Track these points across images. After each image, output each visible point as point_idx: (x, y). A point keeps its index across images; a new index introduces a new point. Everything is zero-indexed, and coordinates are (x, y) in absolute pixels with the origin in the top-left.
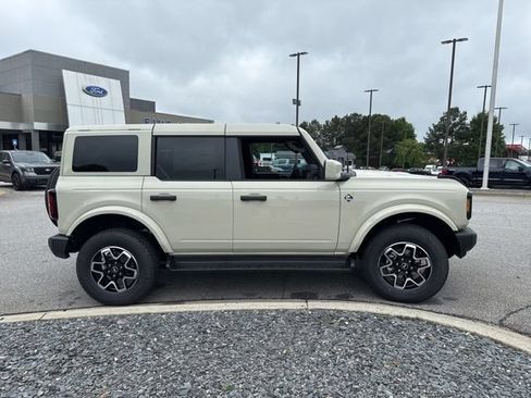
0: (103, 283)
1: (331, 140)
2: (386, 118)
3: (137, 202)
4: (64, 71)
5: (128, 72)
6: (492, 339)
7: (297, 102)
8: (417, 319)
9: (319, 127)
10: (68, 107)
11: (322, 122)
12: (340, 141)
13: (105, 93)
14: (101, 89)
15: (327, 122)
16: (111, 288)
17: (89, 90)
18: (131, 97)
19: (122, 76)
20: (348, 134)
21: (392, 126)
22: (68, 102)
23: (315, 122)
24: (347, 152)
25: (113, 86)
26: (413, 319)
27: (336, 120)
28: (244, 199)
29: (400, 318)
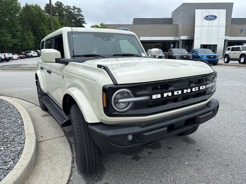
4: (196, 10)
10: (196, 28)
13: (216, 17)
14: (214, 16)
17: (207, 18)
22: (196, 25)
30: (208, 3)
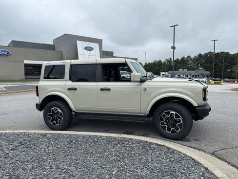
0: (52, 121)
1: (197, 65)
2: (228, 54)
3: (64, 91)
4: (77, 41)
5: (102, 40)
6: (191, 158)
7: (174, 48)
8: (164, 146)
9: (191, 59)
10: (79, 55)
11: (193, 57)
12: (202, 65)
13: (92, 49)
14: (91, 48)
15: (195, 56)
16: (54, 124)
17: (86, 48)
18: (103, 50)
19: (99, 42)
20: (206, 62)
21: (231, 58)
22: (78, 53)
23: (189, 57)
24: (205, 71)
25: (96, 46)
26: (162, 146)
27: (200, 55)
28: (102, 90)
29: (156, 144)
30: (85, 37)
